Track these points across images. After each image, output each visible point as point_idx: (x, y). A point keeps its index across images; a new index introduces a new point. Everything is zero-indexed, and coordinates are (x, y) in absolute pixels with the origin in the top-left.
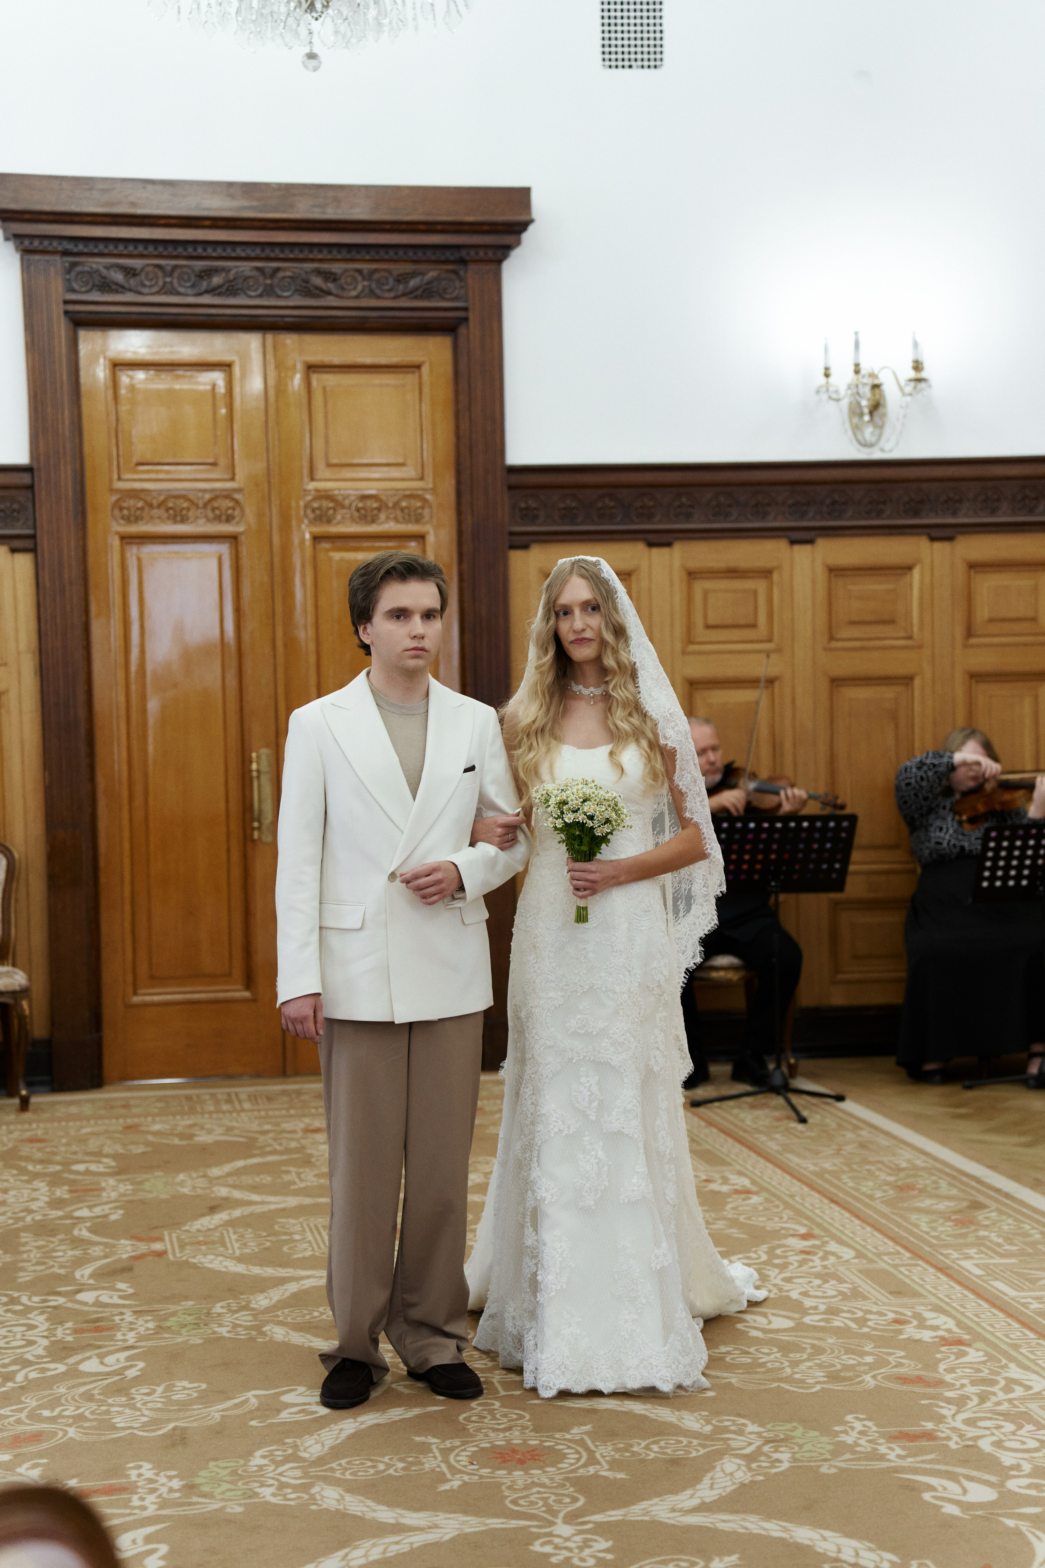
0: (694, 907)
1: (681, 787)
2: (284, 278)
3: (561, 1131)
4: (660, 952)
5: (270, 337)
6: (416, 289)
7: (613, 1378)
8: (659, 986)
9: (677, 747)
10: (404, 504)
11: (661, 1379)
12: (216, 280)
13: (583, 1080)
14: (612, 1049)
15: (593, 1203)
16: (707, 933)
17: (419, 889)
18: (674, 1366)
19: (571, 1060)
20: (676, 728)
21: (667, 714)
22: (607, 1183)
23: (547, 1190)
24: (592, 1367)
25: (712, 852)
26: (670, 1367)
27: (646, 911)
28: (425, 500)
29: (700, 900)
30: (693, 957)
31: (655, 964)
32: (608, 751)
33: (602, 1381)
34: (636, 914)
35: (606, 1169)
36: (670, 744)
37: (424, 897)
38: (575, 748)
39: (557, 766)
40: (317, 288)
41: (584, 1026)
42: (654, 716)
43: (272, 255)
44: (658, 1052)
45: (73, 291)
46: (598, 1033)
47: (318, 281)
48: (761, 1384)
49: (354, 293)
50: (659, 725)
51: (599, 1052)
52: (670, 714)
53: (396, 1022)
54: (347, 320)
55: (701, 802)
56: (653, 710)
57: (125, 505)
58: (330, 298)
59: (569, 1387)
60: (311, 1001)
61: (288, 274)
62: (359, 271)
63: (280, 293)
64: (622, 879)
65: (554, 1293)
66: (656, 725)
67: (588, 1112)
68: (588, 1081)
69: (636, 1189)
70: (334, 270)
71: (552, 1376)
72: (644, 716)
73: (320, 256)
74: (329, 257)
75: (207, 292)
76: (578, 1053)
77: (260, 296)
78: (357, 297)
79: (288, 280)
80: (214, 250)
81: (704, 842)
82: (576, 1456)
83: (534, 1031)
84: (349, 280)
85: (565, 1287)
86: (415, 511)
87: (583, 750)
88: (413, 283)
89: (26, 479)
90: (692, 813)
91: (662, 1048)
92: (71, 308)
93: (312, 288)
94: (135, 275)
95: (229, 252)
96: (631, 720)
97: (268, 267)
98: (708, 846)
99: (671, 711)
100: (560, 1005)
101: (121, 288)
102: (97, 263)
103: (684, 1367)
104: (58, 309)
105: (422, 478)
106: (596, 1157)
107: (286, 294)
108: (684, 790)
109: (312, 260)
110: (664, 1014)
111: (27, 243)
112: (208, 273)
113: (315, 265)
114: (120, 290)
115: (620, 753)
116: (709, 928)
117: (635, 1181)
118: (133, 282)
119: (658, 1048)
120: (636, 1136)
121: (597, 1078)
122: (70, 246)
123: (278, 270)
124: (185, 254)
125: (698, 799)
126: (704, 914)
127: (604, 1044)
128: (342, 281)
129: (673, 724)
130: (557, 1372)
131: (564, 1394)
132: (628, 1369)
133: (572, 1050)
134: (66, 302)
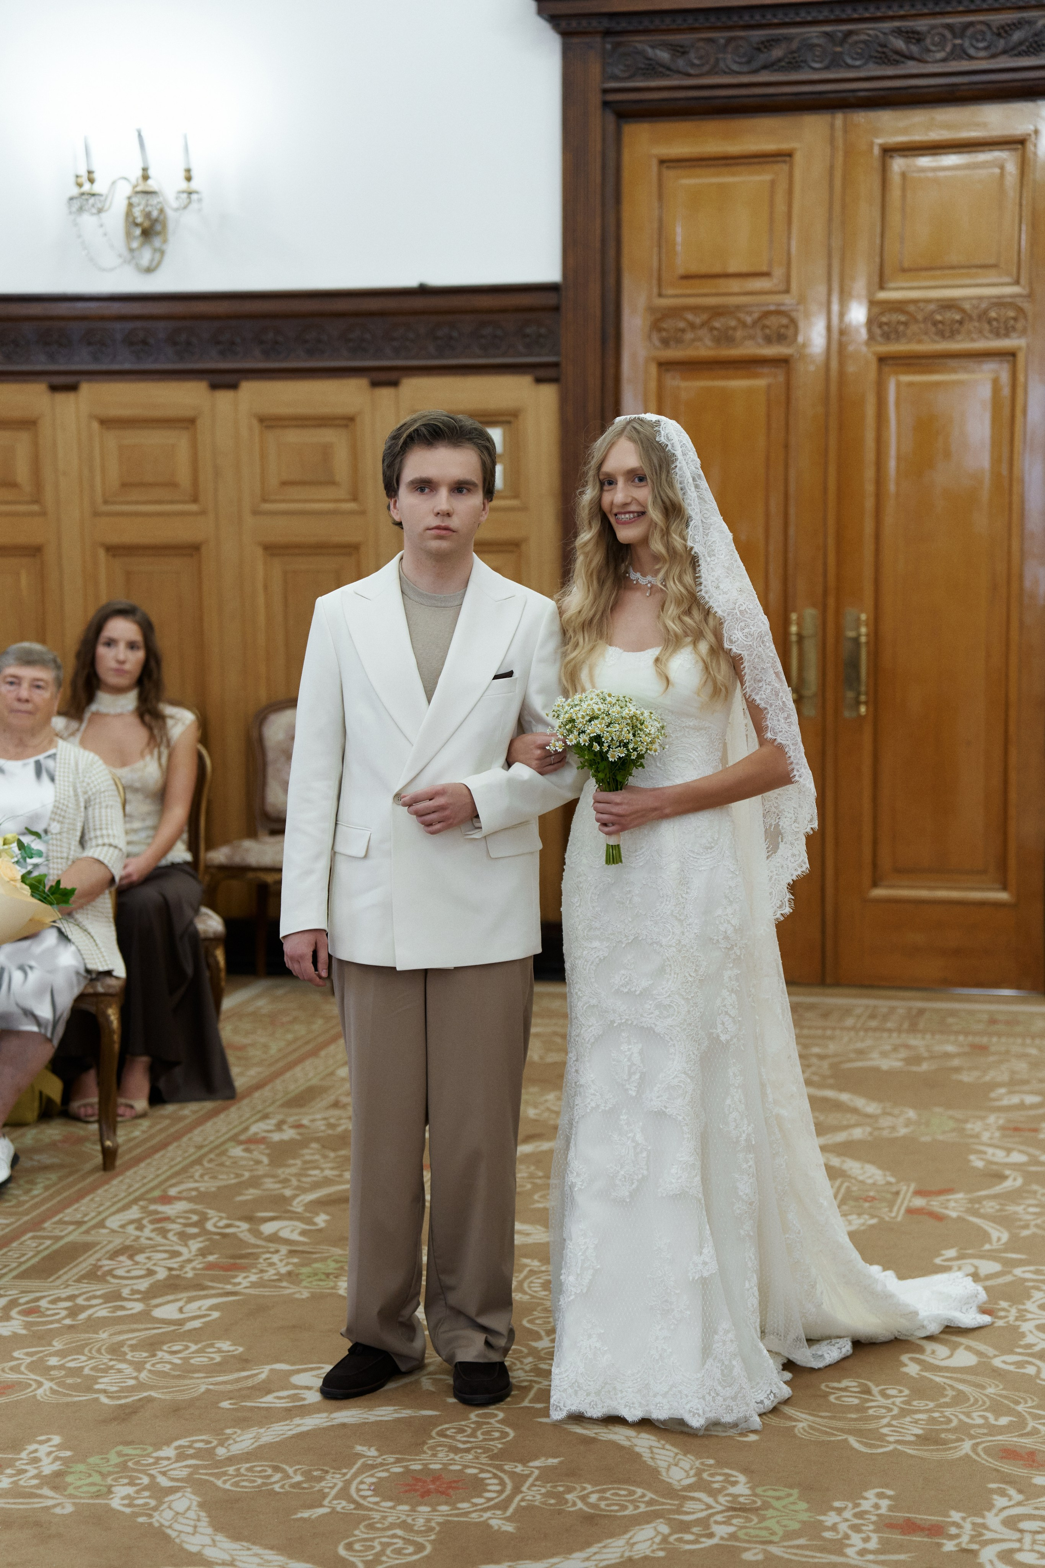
0: (781, 845)
1: (758, 702)
2: (856, 42)
3: (598, 1106)
4: (726, 897)
5: (839, 118)
6: (1021, 43)
7: (640, 1403)
8: (727, 938)
9: (745, 654)
10: (993, 314)
11: (690, 1411)
12: (777, 53)
13: (624, 1047)
14: (657, 1012)
15: (627, 1194)
16: (795, 878)
17: (419, 814)
18: (708, 1398)
19: (613, 1022)
20: (746, 630)
21: (737, 611)
22: (645, 1172)
23: (578, 1175)
24: (615, 1388)
25: (801, 780)
26: (704, 1398)
27: (707, 848)
28: (1020, 310)
29: (789, 838)
30: (781, 907)
31: (719, 912)
32: (655, 657)
33: (626, 1406)
34: (692, 852)
35: (644, 1154)
36: (735, 650)
37: (429, 825)
38: (621, 651)
39: (597, 671)
40: (897, 52)
41: (628, 984)
42: (720, 613)
43: (844, 16)
44: (727, 1018)
45: (615, 78)
46: (641, 993)
47: (899, 44)
48: (826, 1433)
49: (940, 55)
50: (725, 625)
51: (642, 1016)
52: (740, 612)
53: (398, 969)
54: (932, 90)
55: (786, 719)
56: (719, 606)
57: (665, 325)
58: (911, 63)
59: (582, 1410)
60: (310, 938)
61: (863, 37)
62: (949, 27)
63: (849, 61)
64: (667, 811)
65: (572, 1297)
66: (721, 624)
67: (628, 1086)
68: (629, 1049)
69: (673, 1181)
70: (919, 29)
71: (564, 1395)
72: (707, 612)
73: (902, 13)
74: (913, 12)
75: (765, 67)
76: (620, 1016)
77: (827, 68)
78: (944, 60)
79: (862, 46)
80: (775, 16)
81: (790, 767)
82: (498, 1488)
83: (578, 986)
84: (936, 39)
85: (584, 1291)
86: (1005, 322)
87: (631, 654)
88: (1017, 36)
89: (550, 299)
90: (775, 734)
91: (733, 1013)
92: (611, 97)
93: (890, 54)
94: (684, 53)
95: (791, 17)
96: (687, 619)
97: (840, 31)
98: (795, 773)
99: (742, 608)
100: (605, 958)
101: (668, 70)
102: (641, 44)
103: (724, 1400)
104: (595, 99)
105: (1017, 282)
106: (633, 1140)
107: (858, 63)
108: (763, 705)
109: (892, 18)
110: (736, 971)
111: (563, 24)
112: (769, 44)
113: (897, 24)
114: (668, 72)
115: (667, 660)
116: (799, 873)
117: (674, 1171)
118: (681, 63)
119: (727, 1013)
120: (680, 1118)
121: (640, 1046)
122: (613, 25)
123: (850, 33)
124: (741, 23)
125: (782, 716)
126: (793, 855)
127: (647, 1006)
128: (928, 41)
129: (743, 624)
130: (570, 1391)
131: (578, 1418)
132: (655, 1396)
133: (614, 1011)
134: (605, 91)
